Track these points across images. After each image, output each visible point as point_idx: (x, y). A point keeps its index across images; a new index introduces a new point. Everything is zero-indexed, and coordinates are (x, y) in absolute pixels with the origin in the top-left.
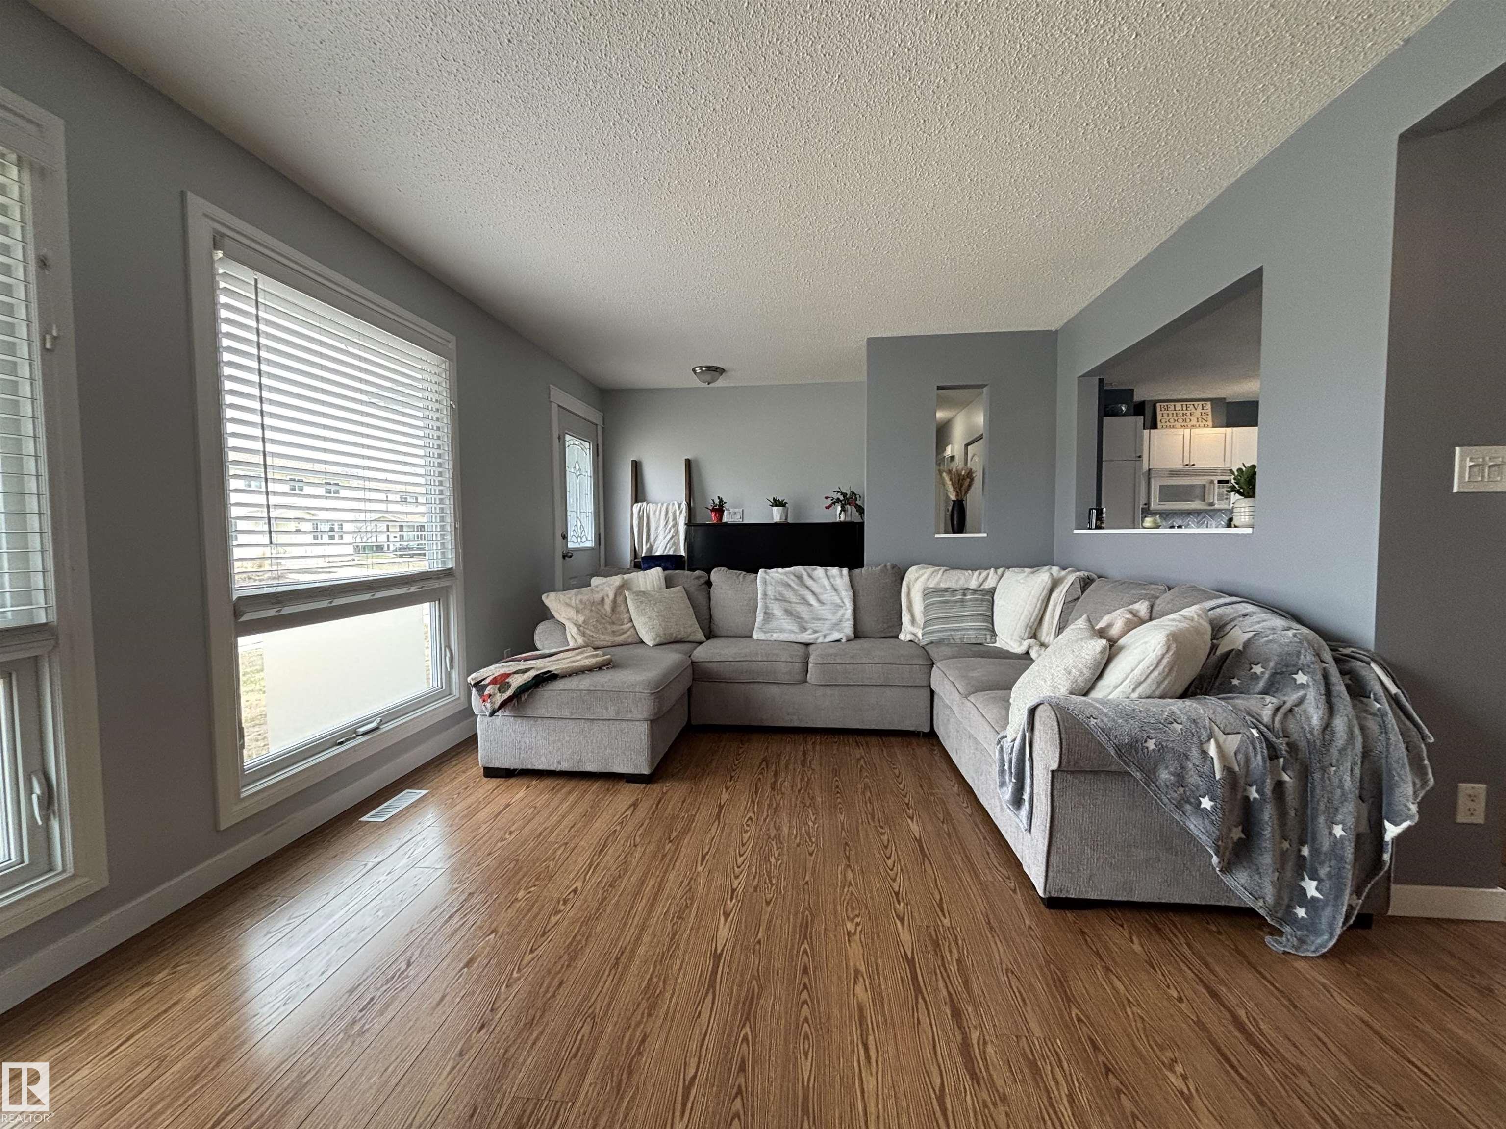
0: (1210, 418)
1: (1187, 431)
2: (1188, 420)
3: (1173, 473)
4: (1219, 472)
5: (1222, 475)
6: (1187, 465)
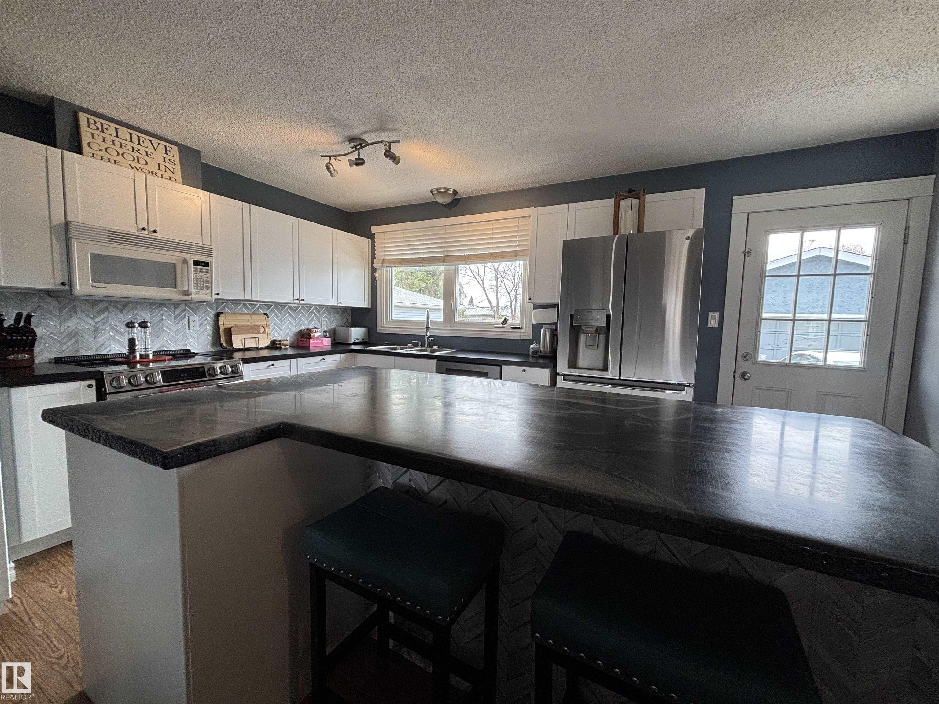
0: (178, 168)
1: (140, 177)
2: (142, 161)
4: (195, 249)
5: (199, 254)
6: (144, 229)
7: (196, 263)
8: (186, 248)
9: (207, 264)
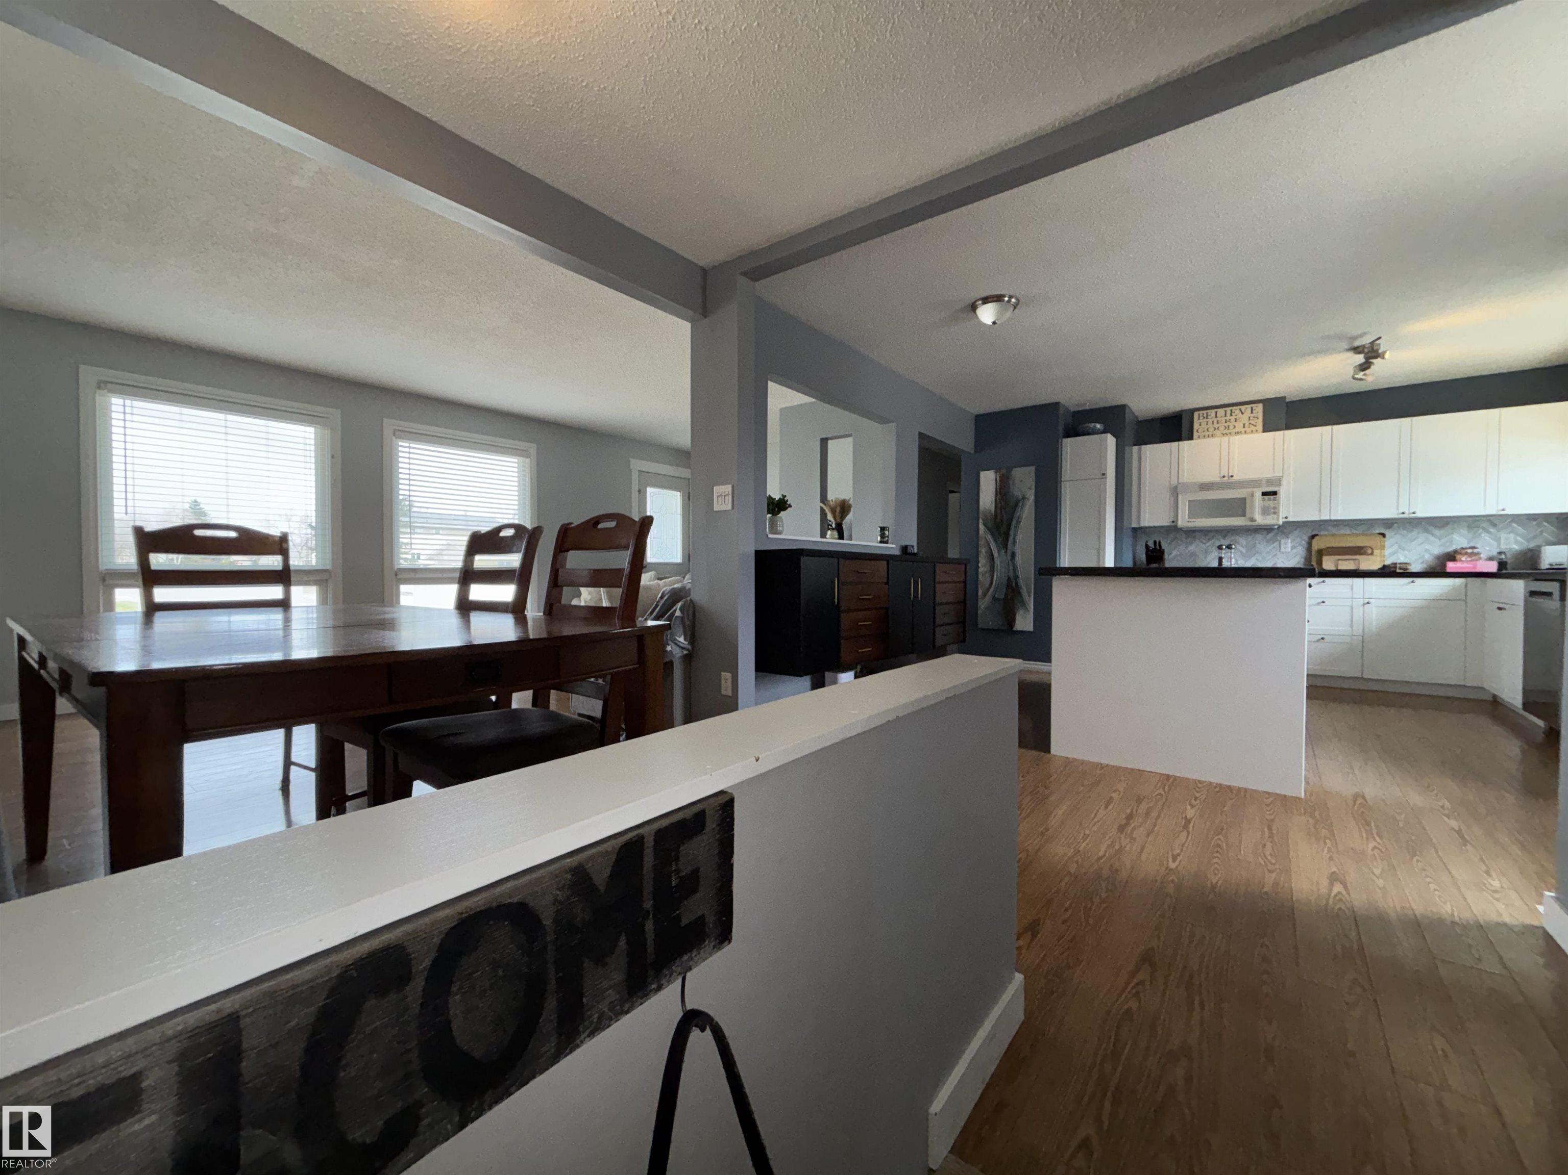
0: (1260, 422)
2: (1231, 427)
4: (1264, 482)
5: (1268, 486)
6: (1224, 477)
7: (1264, 494)
8: (1255, 483)
9: (1275, 493)
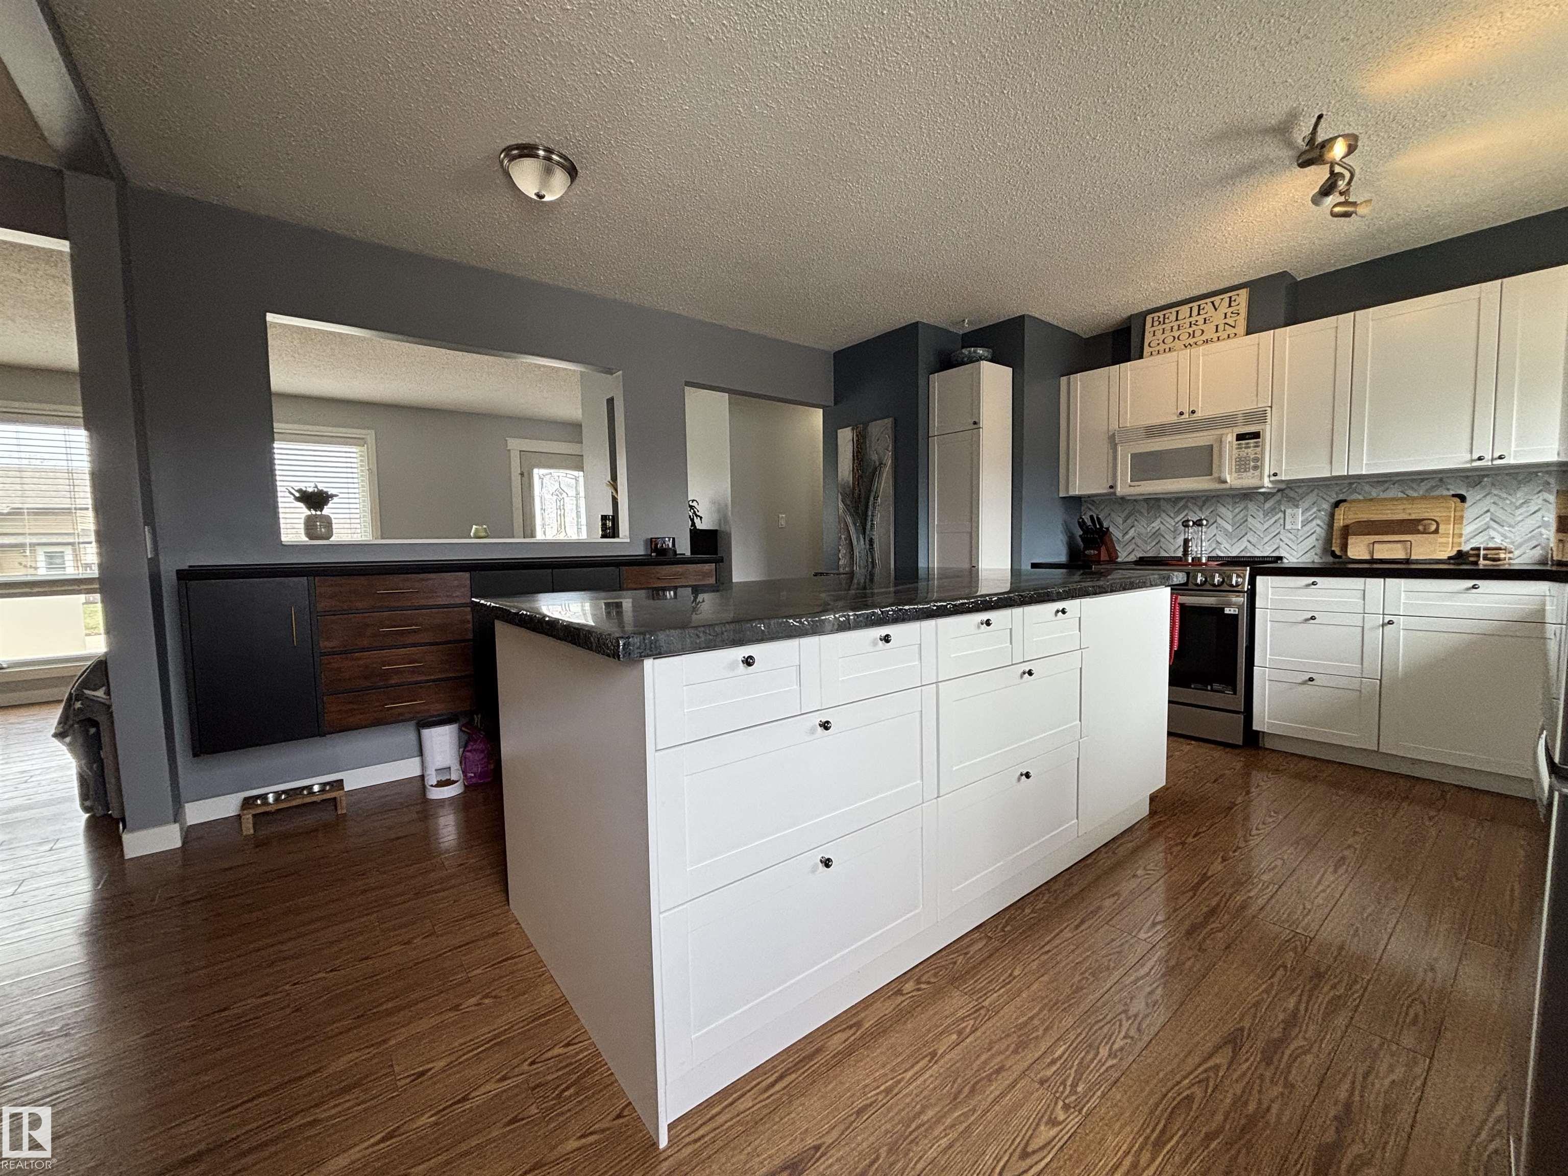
0: (1242, 318)
1: (1193, 353)
2: (1198, 333)
3: (1153, 432)
4: (1240, 419)
5: (1246, 423)
6: (1182, 414)
7: (1240, 437)
8: (1227, 421)
9: (1256, 435)
